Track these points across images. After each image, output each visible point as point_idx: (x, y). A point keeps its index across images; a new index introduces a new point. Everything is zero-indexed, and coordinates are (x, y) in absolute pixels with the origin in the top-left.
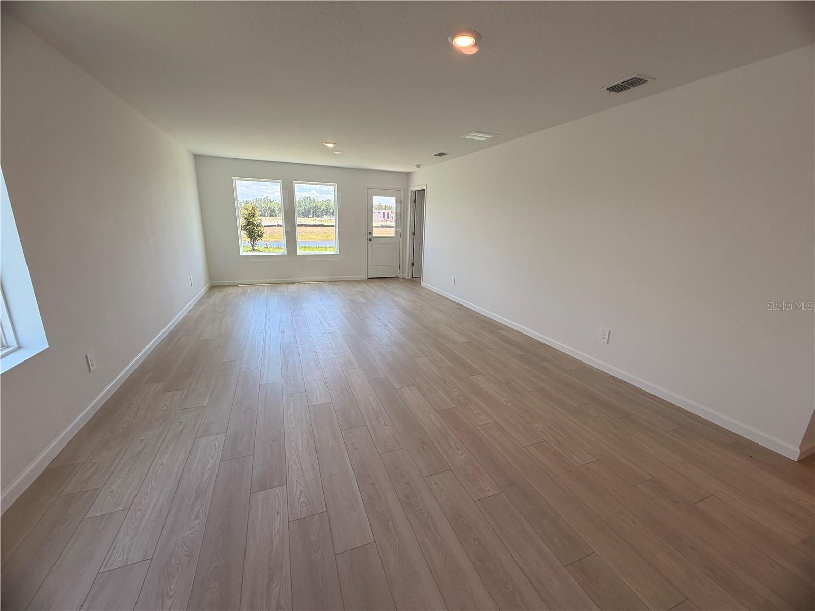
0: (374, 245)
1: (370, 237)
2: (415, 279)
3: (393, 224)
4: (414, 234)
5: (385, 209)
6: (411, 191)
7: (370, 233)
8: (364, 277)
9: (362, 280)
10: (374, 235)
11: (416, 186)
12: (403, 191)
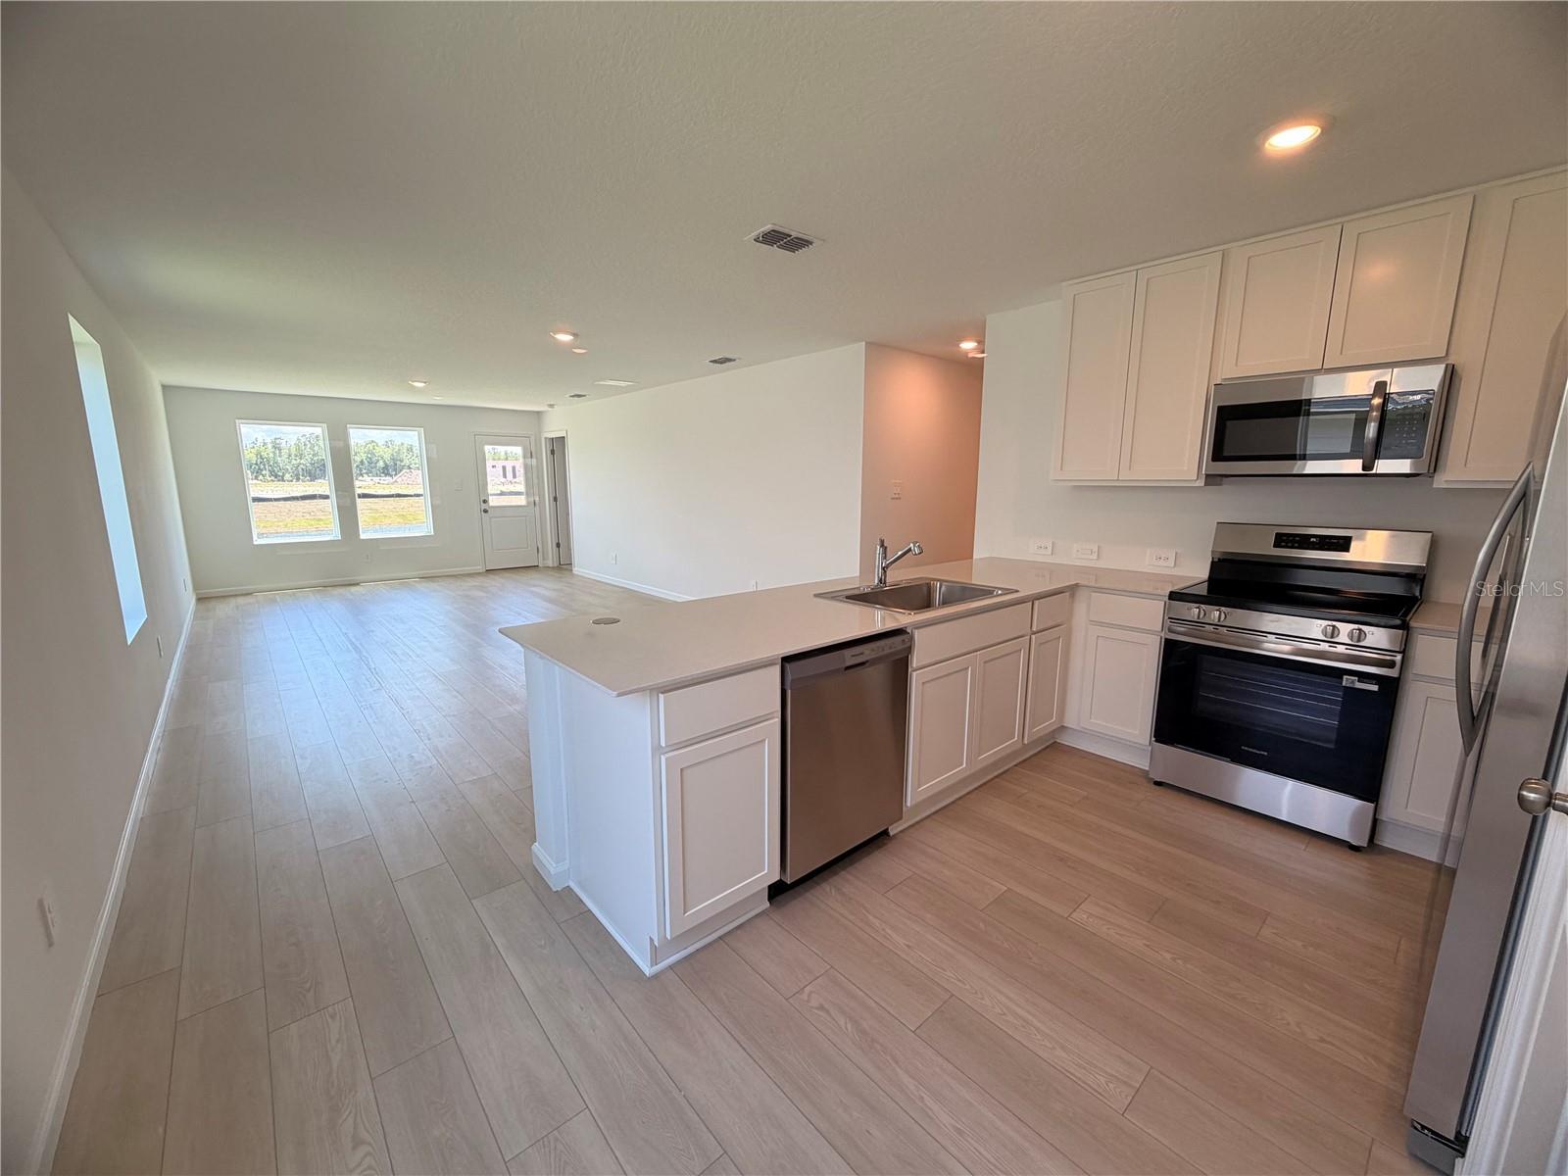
0: (493, 520)
1: (484, 506)
2: (564, 566)
3: (521, 488)
4: (555, 499)
5: (507, 459)
6: (546, 438)
7: (485, 501)
8: (480, 568)
9: (479, 573)
10: (491, 504)
11: (552, 431)
12: (533, 438)
